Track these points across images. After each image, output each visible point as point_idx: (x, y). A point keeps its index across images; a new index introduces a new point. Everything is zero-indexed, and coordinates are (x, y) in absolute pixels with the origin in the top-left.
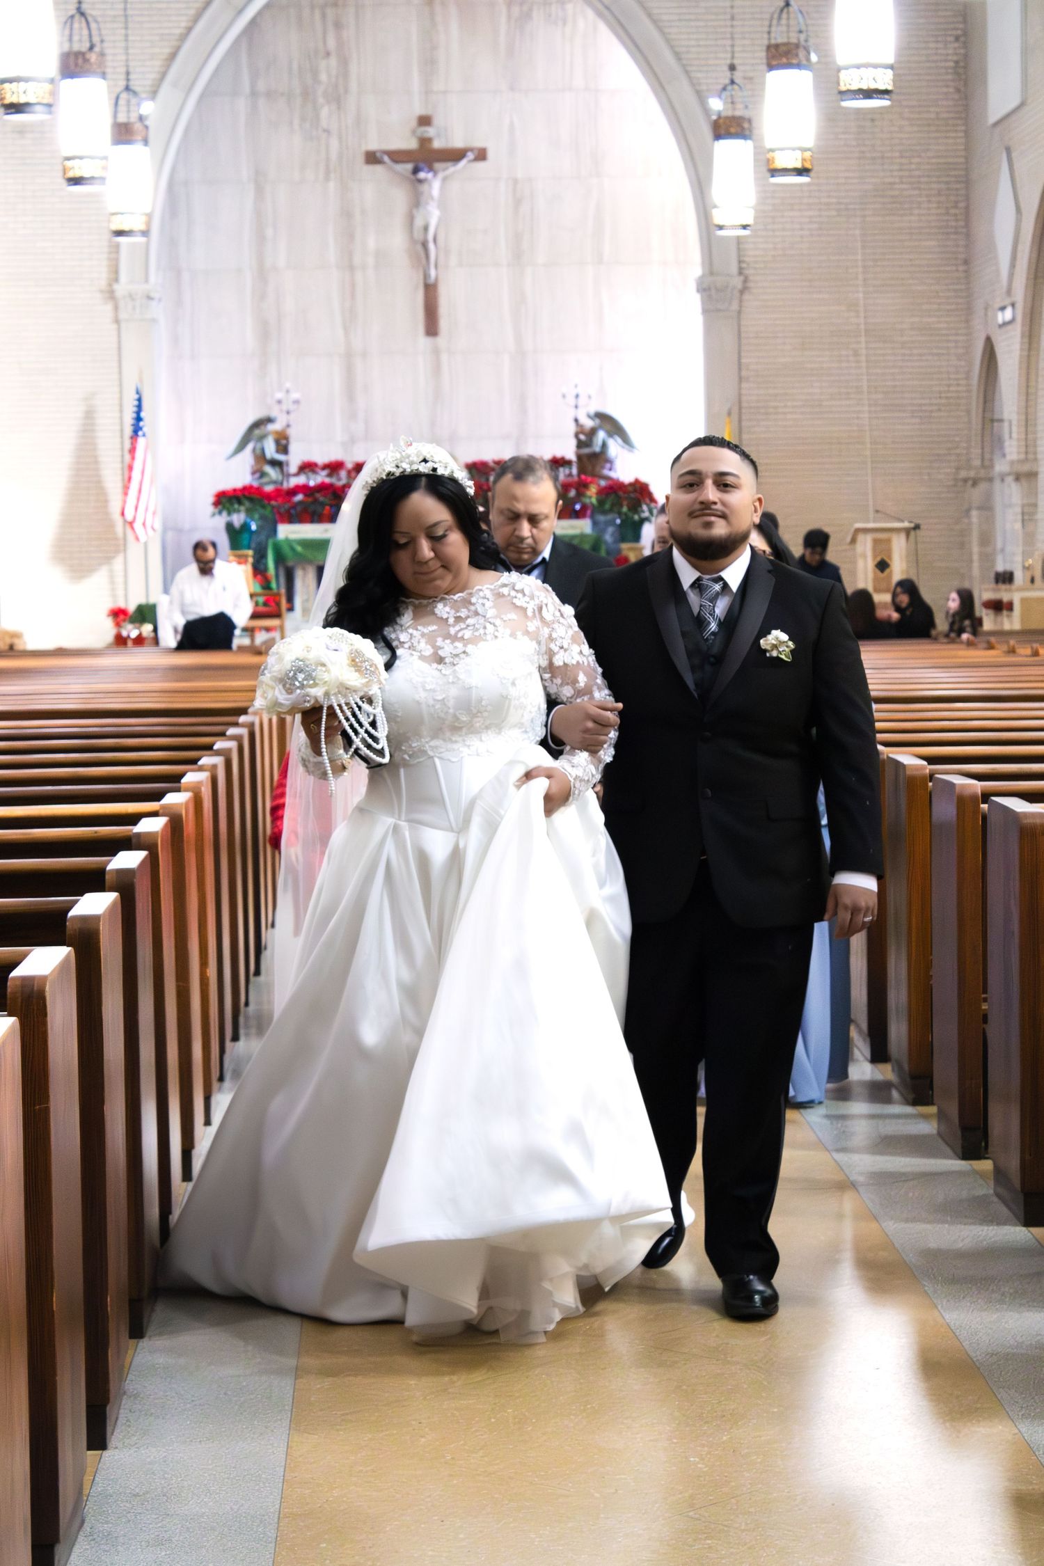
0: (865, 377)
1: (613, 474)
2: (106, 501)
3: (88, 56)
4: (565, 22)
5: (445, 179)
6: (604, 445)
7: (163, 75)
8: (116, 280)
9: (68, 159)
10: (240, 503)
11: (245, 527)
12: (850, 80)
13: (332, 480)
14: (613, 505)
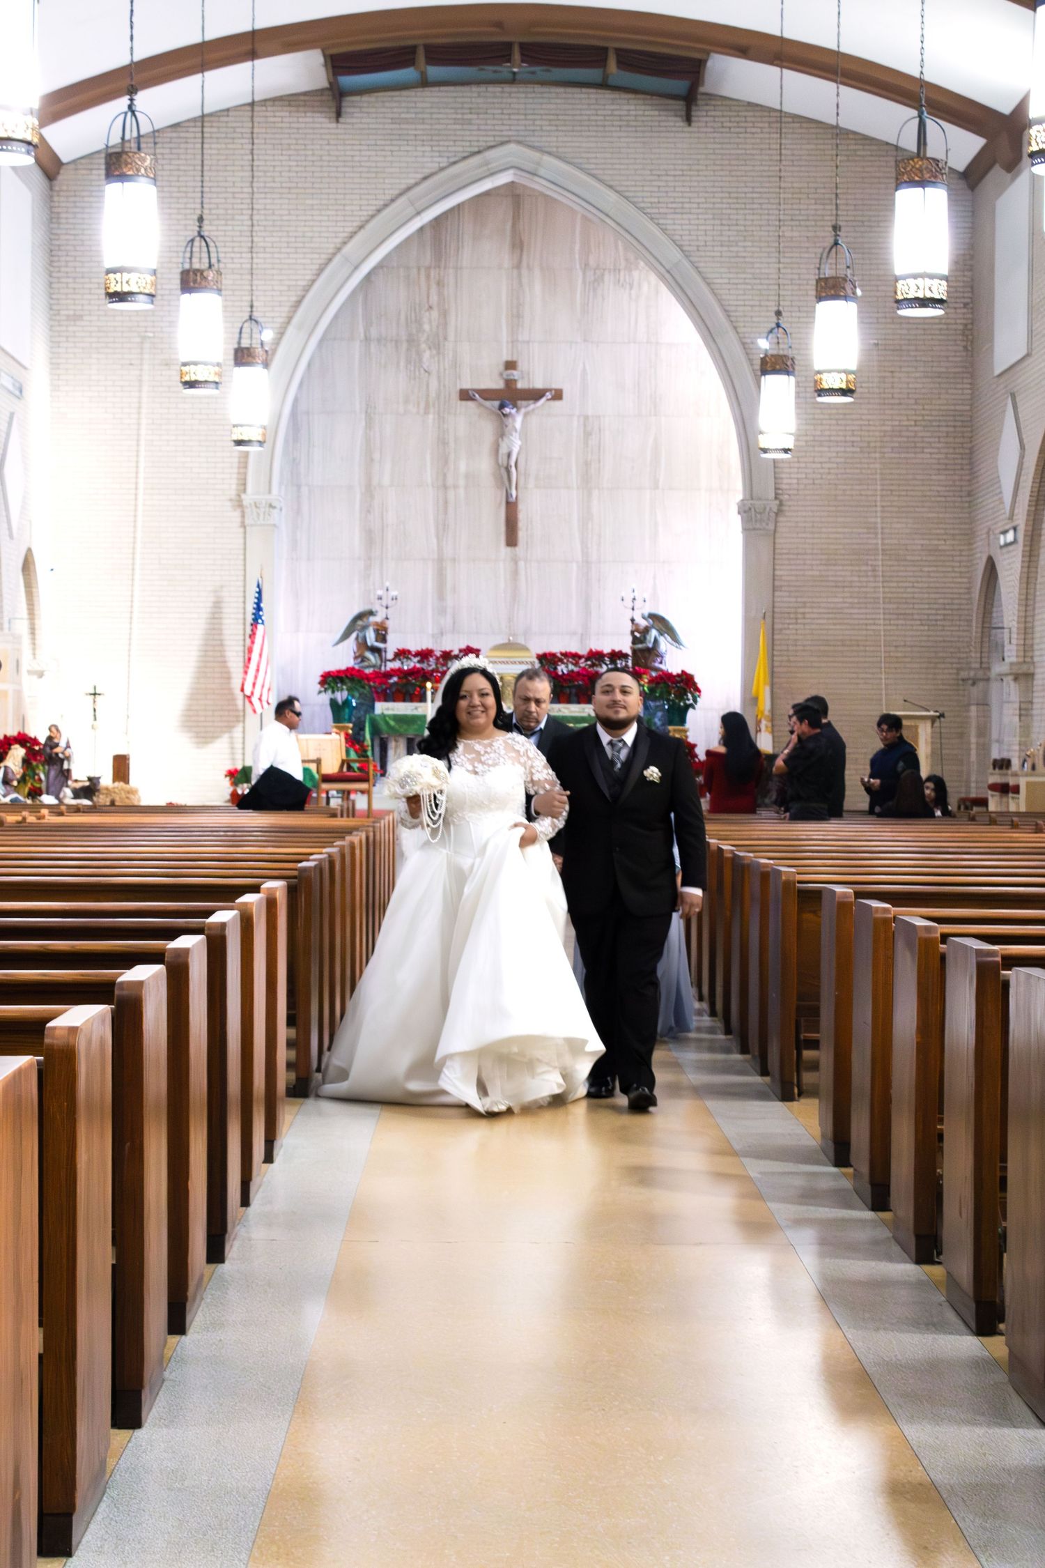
0: (881, 590)
1: (662, 667)
2: (229, 678)
3: (205, 274)
4: (631, 287)
5: (526, 415)
6: (656, 641)
7: (290, 319)
8: (245, 491)
9: (185, 364)
10: (342, 682)
11: (346, 703)
12: (908, 289)
13: (424, 666)
14: (661, 694)
